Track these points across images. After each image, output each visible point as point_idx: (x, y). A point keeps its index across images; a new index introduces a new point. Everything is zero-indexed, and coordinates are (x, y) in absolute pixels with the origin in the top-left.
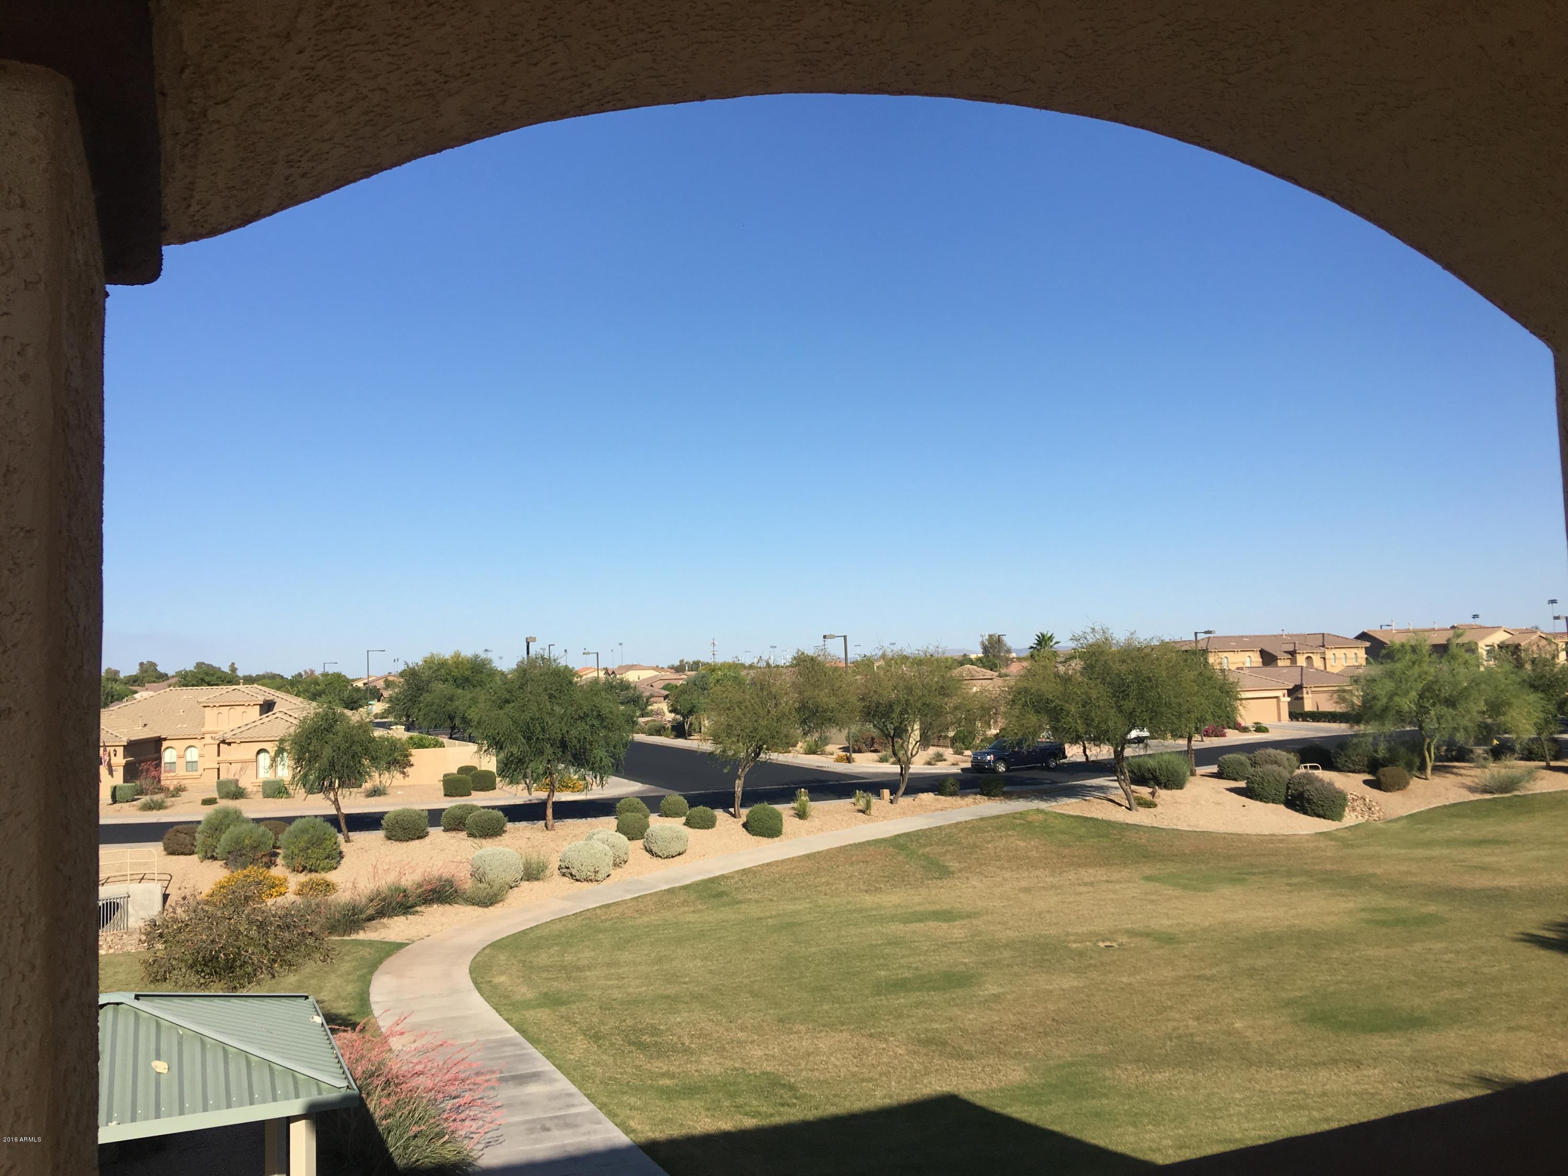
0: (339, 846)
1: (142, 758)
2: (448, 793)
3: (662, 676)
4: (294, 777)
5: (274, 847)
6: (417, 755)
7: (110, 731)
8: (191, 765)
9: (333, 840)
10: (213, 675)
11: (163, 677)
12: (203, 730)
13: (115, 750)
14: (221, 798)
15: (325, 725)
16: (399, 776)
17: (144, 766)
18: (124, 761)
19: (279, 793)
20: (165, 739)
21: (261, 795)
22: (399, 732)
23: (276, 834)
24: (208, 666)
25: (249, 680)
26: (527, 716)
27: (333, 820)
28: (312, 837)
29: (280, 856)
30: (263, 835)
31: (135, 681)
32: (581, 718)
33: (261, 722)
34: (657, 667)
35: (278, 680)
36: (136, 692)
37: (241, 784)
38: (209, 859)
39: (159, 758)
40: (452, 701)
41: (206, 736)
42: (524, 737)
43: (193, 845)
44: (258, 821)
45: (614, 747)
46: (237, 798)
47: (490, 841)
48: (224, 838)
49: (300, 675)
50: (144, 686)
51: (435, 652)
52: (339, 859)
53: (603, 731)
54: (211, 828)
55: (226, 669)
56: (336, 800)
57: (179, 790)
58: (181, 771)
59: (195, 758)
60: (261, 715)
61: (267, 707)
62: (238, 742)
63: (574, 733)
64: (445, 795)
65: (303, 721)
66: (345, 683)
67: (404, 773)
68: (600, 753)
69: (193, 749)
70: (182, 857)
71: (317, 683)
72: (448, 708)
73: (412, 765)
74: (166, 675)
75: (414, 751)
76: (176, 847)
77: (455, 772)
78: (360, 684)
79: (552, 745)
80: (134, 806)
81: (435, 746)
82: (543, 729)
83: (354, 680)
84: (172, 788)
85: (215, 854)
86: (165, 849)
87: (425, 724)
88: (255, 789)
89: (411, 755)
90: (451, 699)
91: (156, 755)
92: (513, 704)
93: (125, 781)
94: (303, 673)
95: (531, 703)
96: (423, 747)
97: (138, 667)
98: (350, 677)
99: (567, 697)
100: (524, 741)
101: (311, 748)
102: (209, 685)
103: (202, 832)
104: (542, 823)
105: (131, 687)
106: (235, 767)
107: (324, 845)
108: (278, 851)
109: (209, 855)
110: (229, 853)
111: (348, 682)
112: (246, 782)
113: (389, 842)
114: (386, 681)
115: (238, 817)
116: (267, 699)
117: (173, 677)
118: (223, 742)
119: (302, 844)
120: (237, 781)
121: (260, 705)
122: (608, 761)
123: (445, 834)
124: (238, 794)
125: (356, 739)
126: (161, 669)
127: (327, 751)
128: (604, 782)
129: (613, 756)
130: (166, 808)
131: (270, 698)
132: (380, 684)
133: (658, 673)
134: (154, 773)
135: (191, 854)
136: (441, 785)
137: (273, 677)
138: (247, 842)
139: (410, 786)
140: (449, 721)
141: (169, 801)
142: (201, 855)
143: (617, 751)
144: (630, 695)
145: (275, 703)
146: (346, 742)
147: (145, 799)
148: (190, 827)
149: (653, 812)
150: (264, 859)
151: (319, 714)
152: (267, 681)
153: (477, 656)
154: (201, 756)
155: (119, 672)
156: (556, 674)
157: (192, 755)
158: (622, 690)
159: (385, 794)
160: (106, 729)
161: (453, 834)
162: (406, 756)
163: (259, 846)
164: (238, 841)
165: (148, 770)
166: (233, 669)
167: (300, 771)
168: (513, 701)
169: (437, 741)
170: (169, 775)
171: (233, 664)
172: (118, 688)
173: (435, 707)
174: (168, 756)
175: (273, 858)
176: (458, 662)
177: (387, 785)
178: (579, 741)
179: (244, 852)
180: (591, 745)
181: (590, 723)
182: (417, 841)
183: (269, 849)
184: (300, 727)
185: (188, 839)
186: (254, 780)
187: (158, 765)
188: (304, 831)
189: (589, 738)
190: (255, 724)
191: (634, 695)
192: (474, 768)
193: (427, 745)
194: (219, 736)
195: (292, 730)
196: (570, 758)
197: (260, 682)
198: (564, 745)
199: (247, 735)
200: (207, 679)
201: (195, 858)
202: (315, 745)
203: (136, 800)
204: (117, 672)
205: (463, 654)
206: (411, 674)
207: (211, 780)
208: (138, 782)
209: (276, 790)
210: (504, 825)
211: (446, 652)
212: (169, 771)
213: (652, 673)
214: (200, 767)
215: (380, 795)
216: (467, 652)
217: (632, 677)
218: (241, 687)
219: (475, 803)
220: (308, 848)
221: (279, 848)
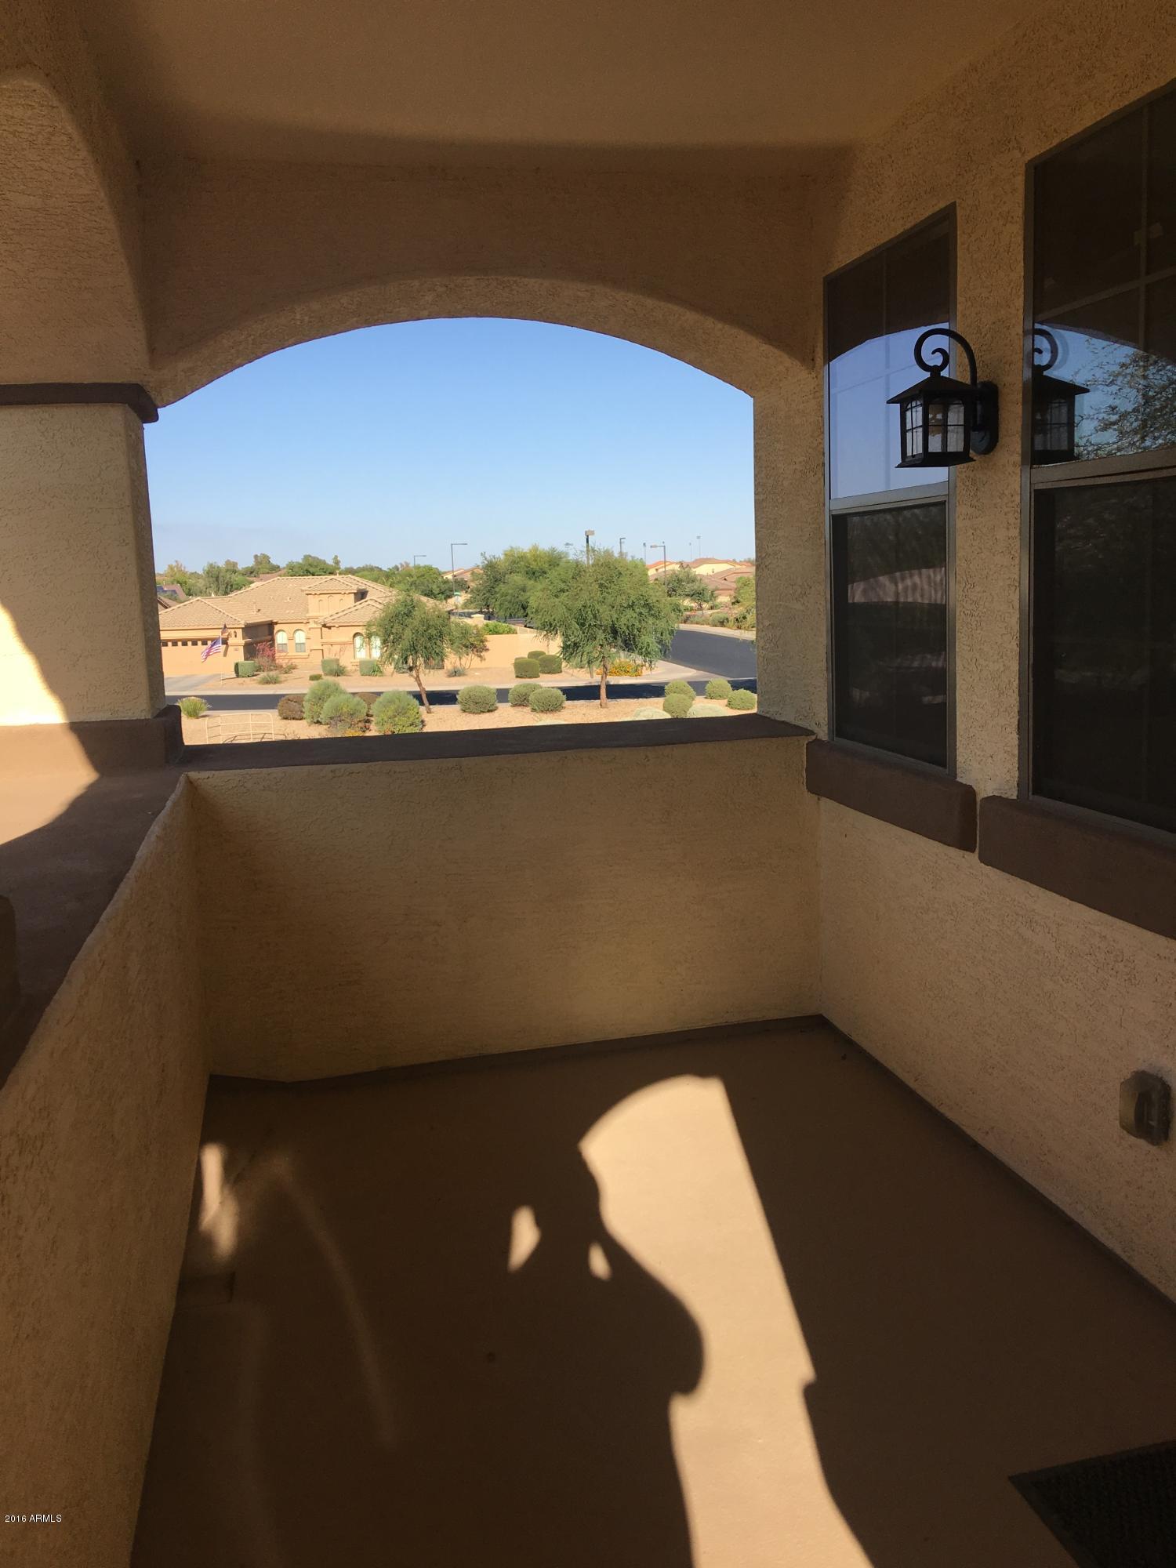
0: (421, 716)
1: (258, 639)
2: (520, 675)
3: (738, 569)
4: (382, 656)
5: (368, 715)
6: (492, 641)
7: (230, 615)
8: (300, 646)
9: (416, 710)
10: (316, 567)
11: (275, 569)
12: (307, 615)
13: (235, 632)
14: (326, 674)
15: (406, 611)
16: (476, 660)
17: (260, 646)
18: (243, 642)
19: (374, 671)
20: (276, 623)
21: (359, 673)
22: (478, 620)
23: (369, 704)
24: (314, 558)
25: (350, 571)
26: (579, 604)
27: (417, 696)
28: (399, 707)
29: (373, 723)
30: (358, 704)
31: (252, 573)
32: (629, 606)
33: (356, 608)
34: (734, 560)
35: (376, 572)
36: (252, 582)
37: (342, 663)
38: (315, 723)
39: (273, 640)
40: (524, 591)
41: (310, 621)
42: (578, 624)
43: (302, 712)
44: (354, 694)
45: (662, 635)
46: (338, 675)
47: (551, 715)
48: (326, 705)
49: (397, 568)
50: (259, 577)
51: (514, 546)
52: (421, 726)
53: (651, 618)
54: (315, 698)
55: (330, 562)
56: (418, 676)
57: (292, 668)
58: (292, 652)
59: (303, 640)
60: (355, 602)
61: (361, 595)
62: (337, 626)
63: (623, 620)
64: (517, 677)
65: (387, 606)
66: (435, 575)
67: (480, 657)
68: (648, 639)
69: (300, 632)
70: (294, 722)
71: (411, 576)
72: (520, 598)
73: (488, 650)
74: (279, 567)
75: (489, 637)
76: (289, 713)
77: (526, 656)
78: (450, 577)
79: (604, 631)
80: (254, 680)
81: (508, 633)
82: (595, 617)
83: (445, 573)
84: (284, 666)
85: (319, 719)
86: (280, 715)
87: (502, 613)
88: (354, 668)
89: (487, 641)
90: (524, 590)
91: (269, 637)
92: (567, 593)
93: (246, 659)
94: (399, 566)
95: (583, 592)
96: (497, 633)
97: (254, 560)
98: (442, 570)
99: (617, 587)
100: (578, 627)
101: (394, 631)
102: (313, 575)
103: (309, 700)
104: (598, 702)
105: (248, 578)
106: (336, 648)
107: (408, 715)
108: (372, 719)
109: (315, 721)
110: (331, 718)
111: (440, 574)
112: (346, 662)
113: (464, 714)
114: (473, 574)
115: (337, 689)
116: (360, 588)
117: (284, 568)
118: (324, 626)
119: (390, 713)
120: (338, 660)
121: (355, 593)
122: (655, 647)
123: (512, 708)
124: (339, 672)
125: (431, 623)
126: (274, 561)
127: (408, 634)
128: (653, 666)
129: (660, 642)
130: (280, 682)
131: (363, 587)
132: (468, 577)
133: (732, 567)
134: (271, 653)
135: (301, 719)
136: (512, 669)
137: (372, 569)
138: (345, 710)
139: (486, 668)
140: (522, 611)
141: (283, 677)
142: (309, 721)
143: (664, 637)
144: (695, 587)
145: (367, 592)
146: (423, 626)
147: (262, 675)
148: (298, 699)
149: (698, 694)
150: (360, 725)
151: (399, 600)
152: (366, 573)
153: (553, 550)
154: (308, 638)
155: (237, 563)
156: (606, 566)
157: (300, 637)
158: (688, 583)
159: (464, 675)
160: (227, 614)
161: (520, 709)
162: (482, 641)
163: (355, 714)
164: (337, 708)
165: (263, 650)
166: (337, 562)
167: (386, 651)
168: (567, 590)
169: (510, 629)
170: (282, 654)
171: (336, 557)
172: (237, 579)
173: (508, 598)
174: (280, 638)
175: (367, 724)
176: (536, 555)
177: (467, 667)
178: (628, 628)
179: (343, 718)
180: (640, 632)
181: (637, 611)
182: (487, 714)
183: (363, 716)
184: (384, 611)
185: (297, 707)
186: (353, 660)
187: (272, 645)
188: (391, 702)
189: (637, 624)
190: (350, 611)
191: (699, 587)
192: (542, 653)
193: (501, 631)
194: (321, 620)
195: (377, 615)
196: (620, 642)
197: (360, 574)
198: (615, 632)
199: (343, 620)
200: (312, 570)
201: (304, 722)
202: (397, 628)
203: (256, 675)
204: (235, 564)
205: (541, 547)
206: (491, 566)
207: (317, 659)
208: (256, 660)
209: (372, 670)
210: (562, 702)
211: (524, 545)
212: (283, 651)
213: (725, 567)
214: (307, 648)
215: (460, 675)
216: (545, 546)
217: (703, 570)
218: (337, 577)
219: (541, 684)
220: (395, 717)
221: (372, 716)
